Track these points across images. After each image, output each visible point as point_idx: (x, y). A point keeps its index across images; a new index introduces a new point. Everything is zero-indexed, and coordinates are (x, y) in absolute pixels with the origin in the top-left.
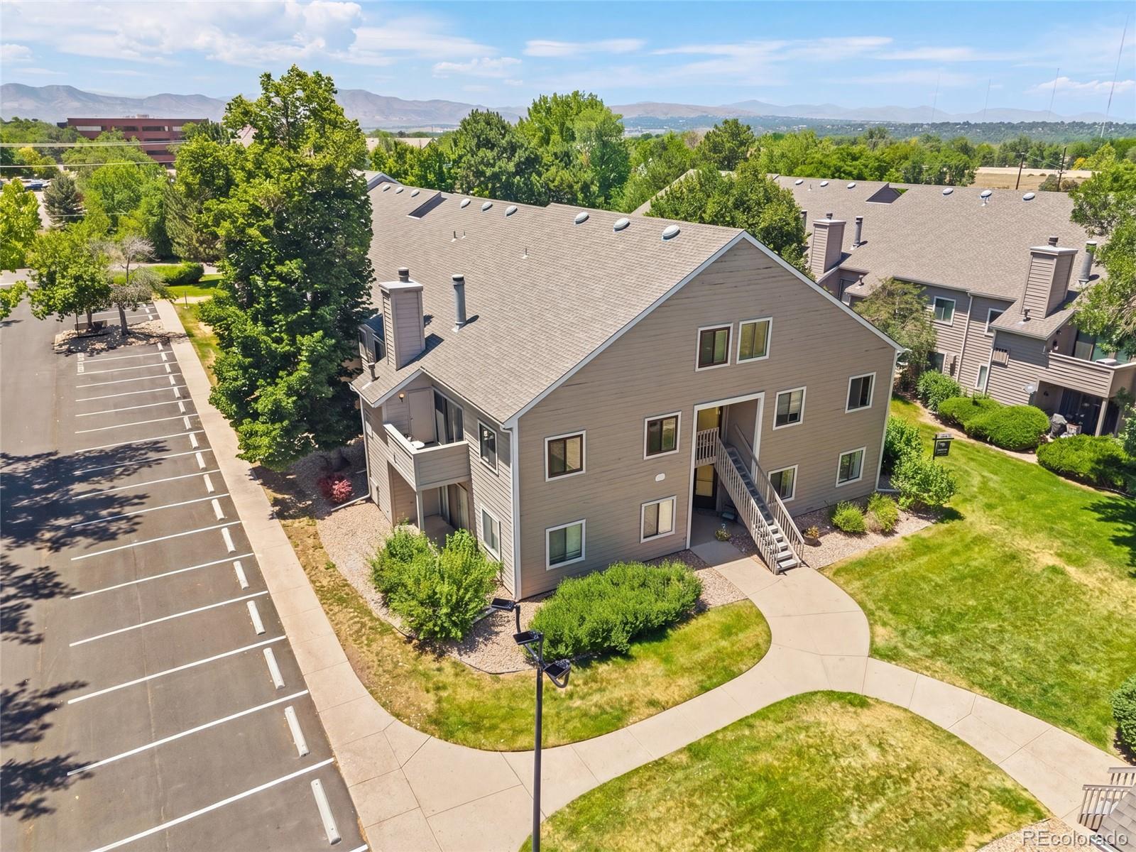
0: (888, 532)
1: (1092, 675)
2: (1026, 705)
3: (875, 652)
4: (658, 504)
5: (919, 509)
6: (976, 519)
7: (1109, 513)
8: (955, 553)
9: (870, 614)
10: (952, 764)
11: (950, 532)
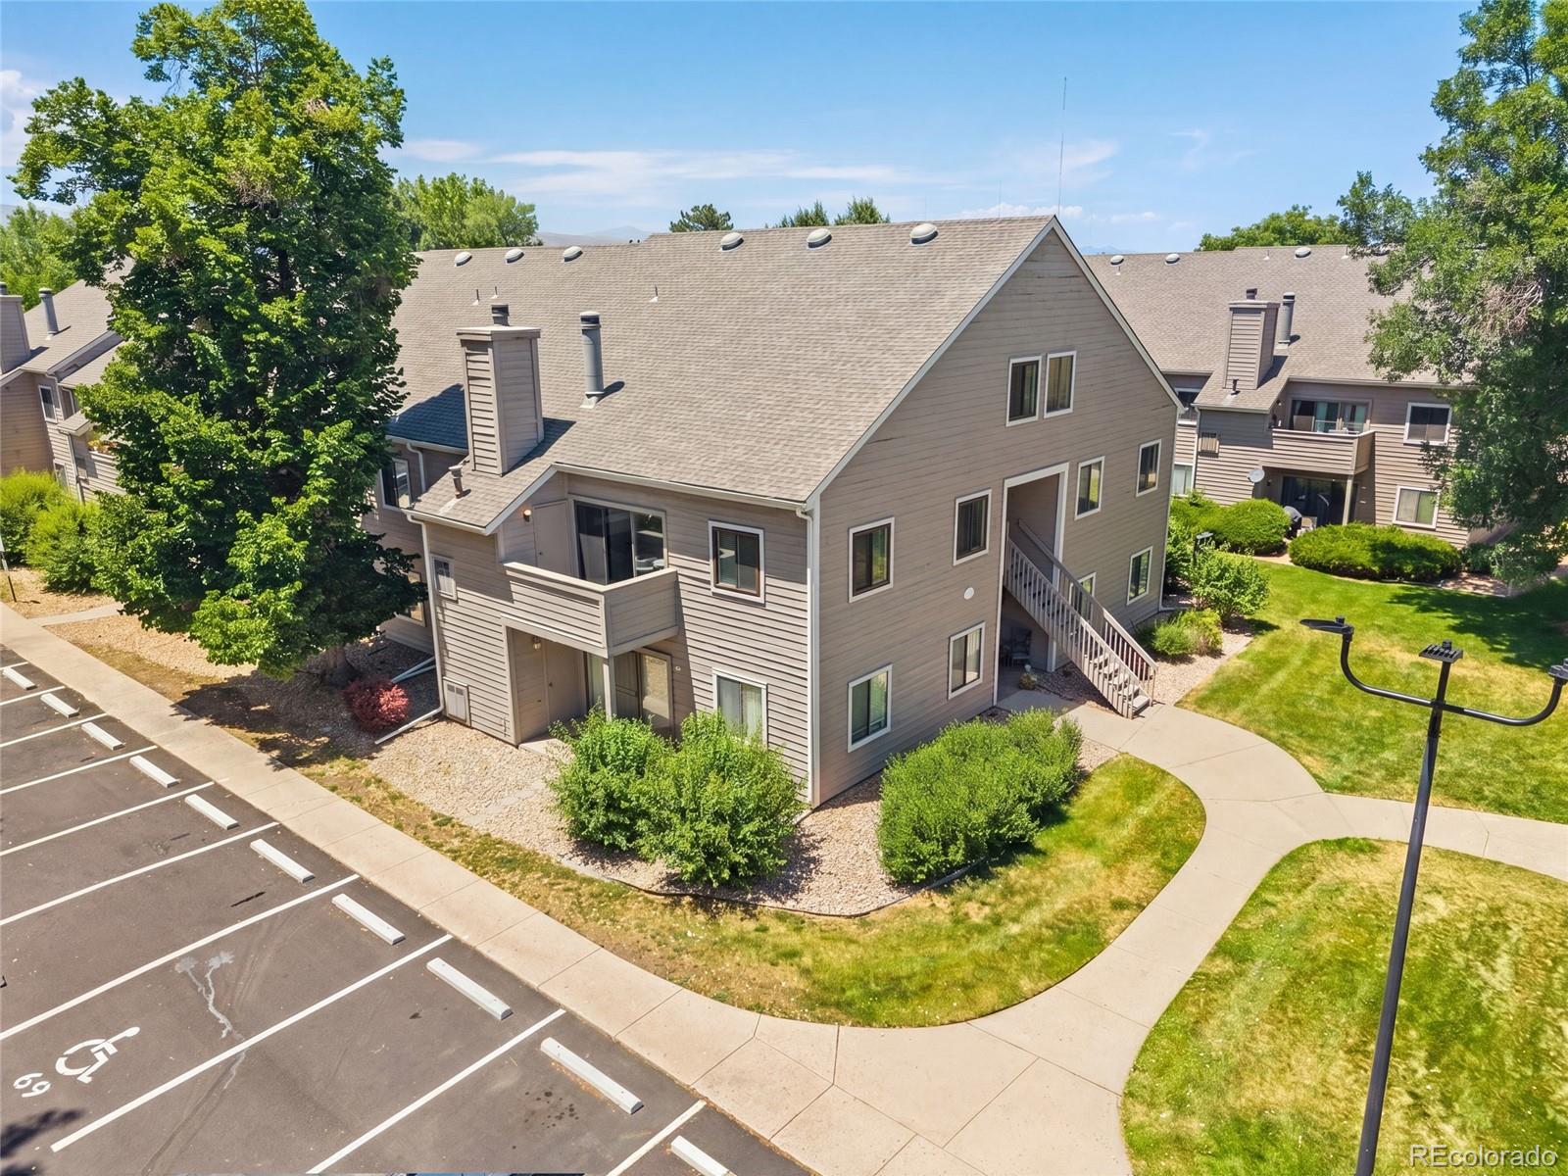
0: (1214, 653)
3: (1328, 786)
4: (966, 637)
5: (1231, 622)
6: (1294, 627)
9: (1280, 744)
11: (1280, 643)
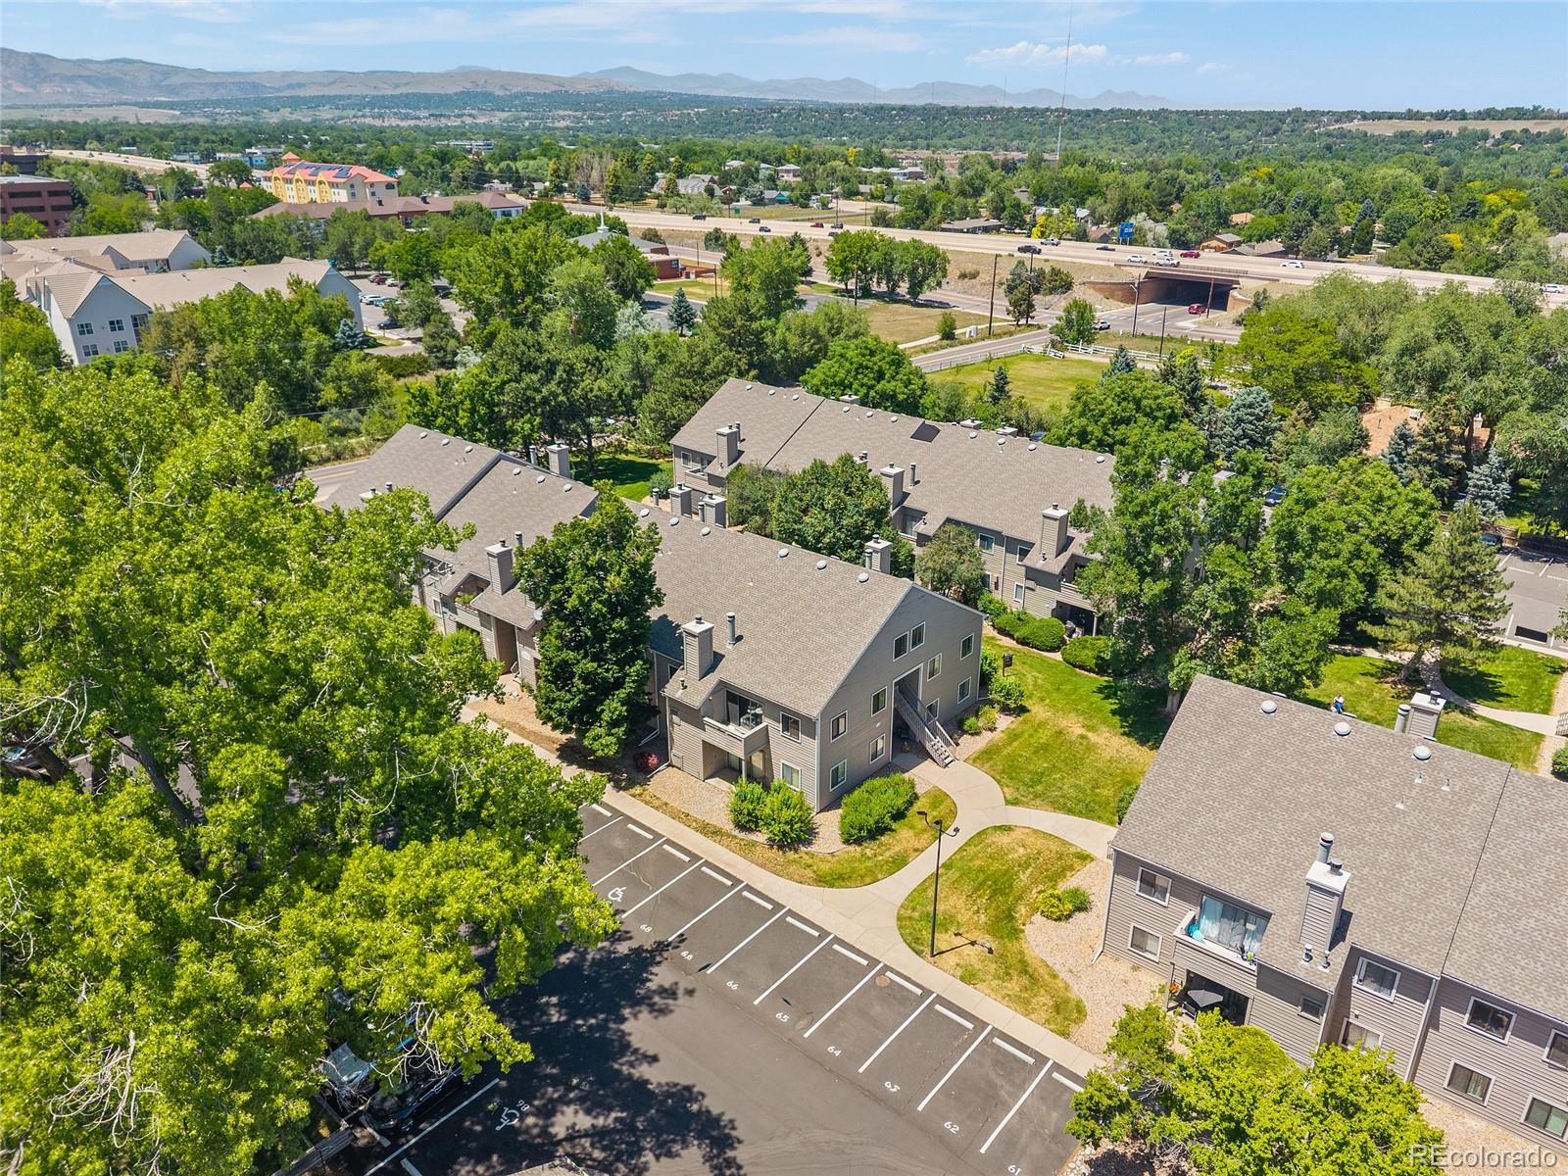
0: (992, 730)
1: (1106, 792)
2: (1080, 814)
3: (1008, 802)
4: (877, 741)
5: (1005, 710)
6: (1038, 711)
7: (1107, 692)
8: (1031, 736)
9: (999, 782)
10: (1053, 846)
11: (1025, 722)
